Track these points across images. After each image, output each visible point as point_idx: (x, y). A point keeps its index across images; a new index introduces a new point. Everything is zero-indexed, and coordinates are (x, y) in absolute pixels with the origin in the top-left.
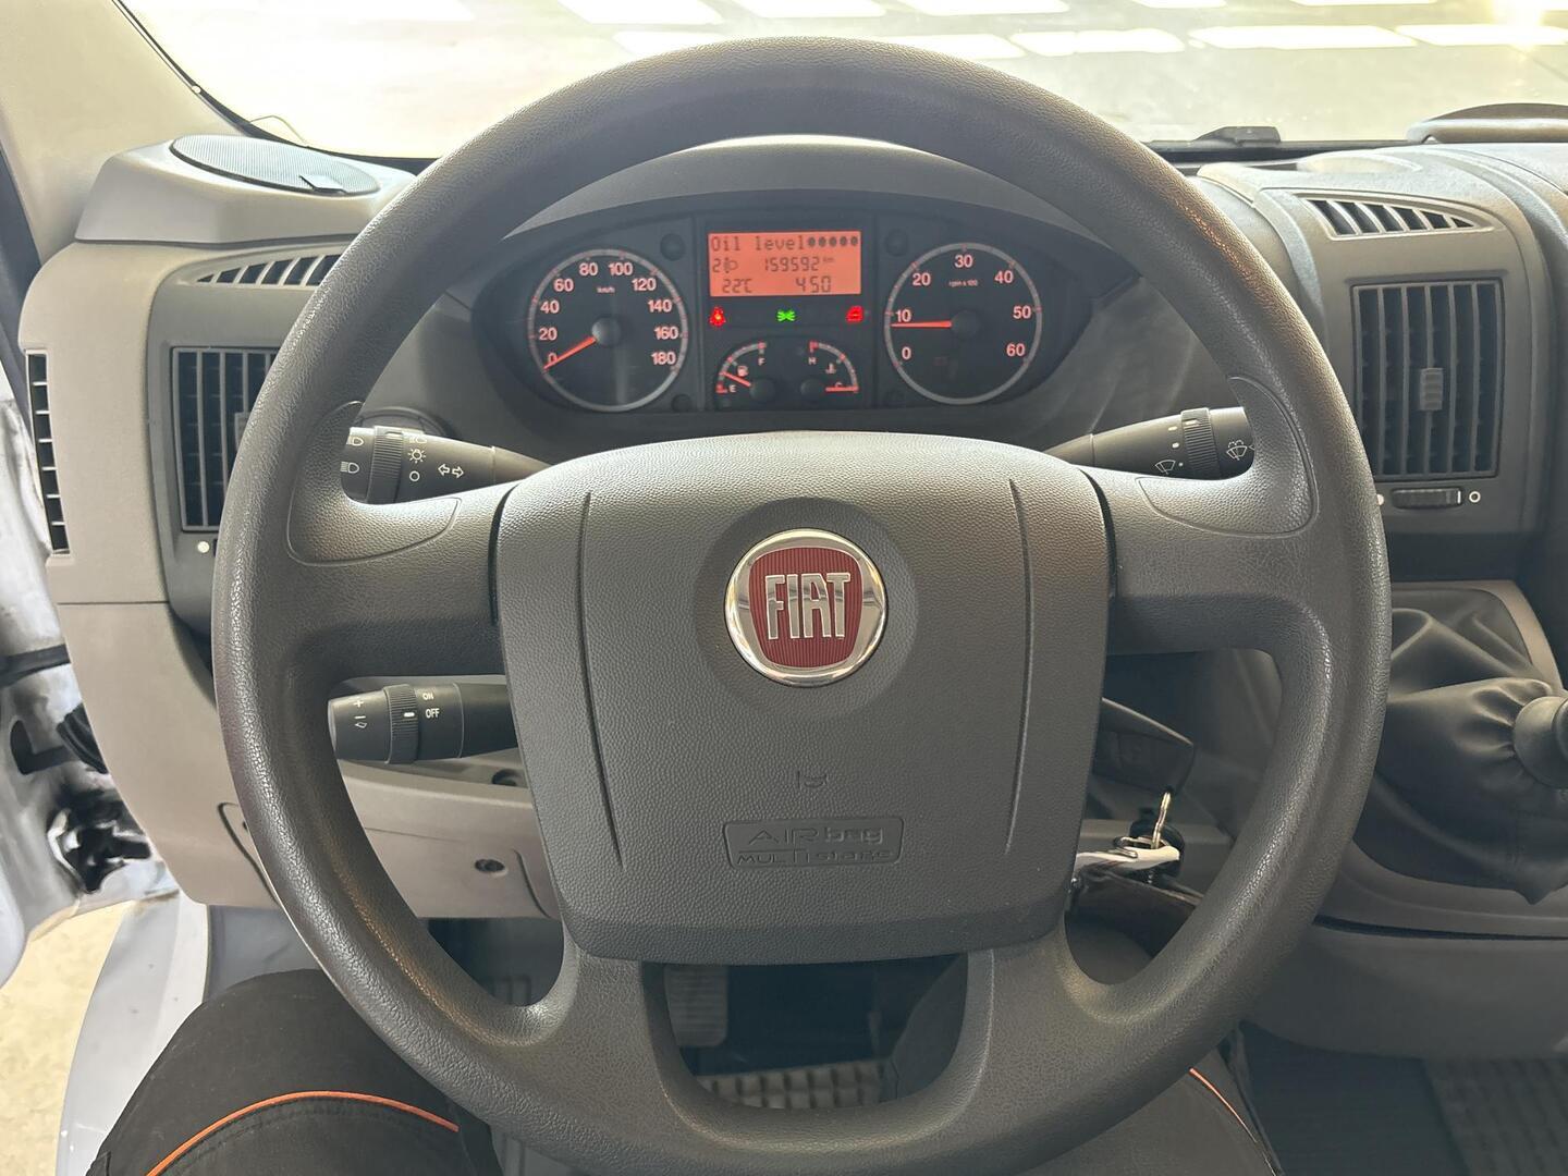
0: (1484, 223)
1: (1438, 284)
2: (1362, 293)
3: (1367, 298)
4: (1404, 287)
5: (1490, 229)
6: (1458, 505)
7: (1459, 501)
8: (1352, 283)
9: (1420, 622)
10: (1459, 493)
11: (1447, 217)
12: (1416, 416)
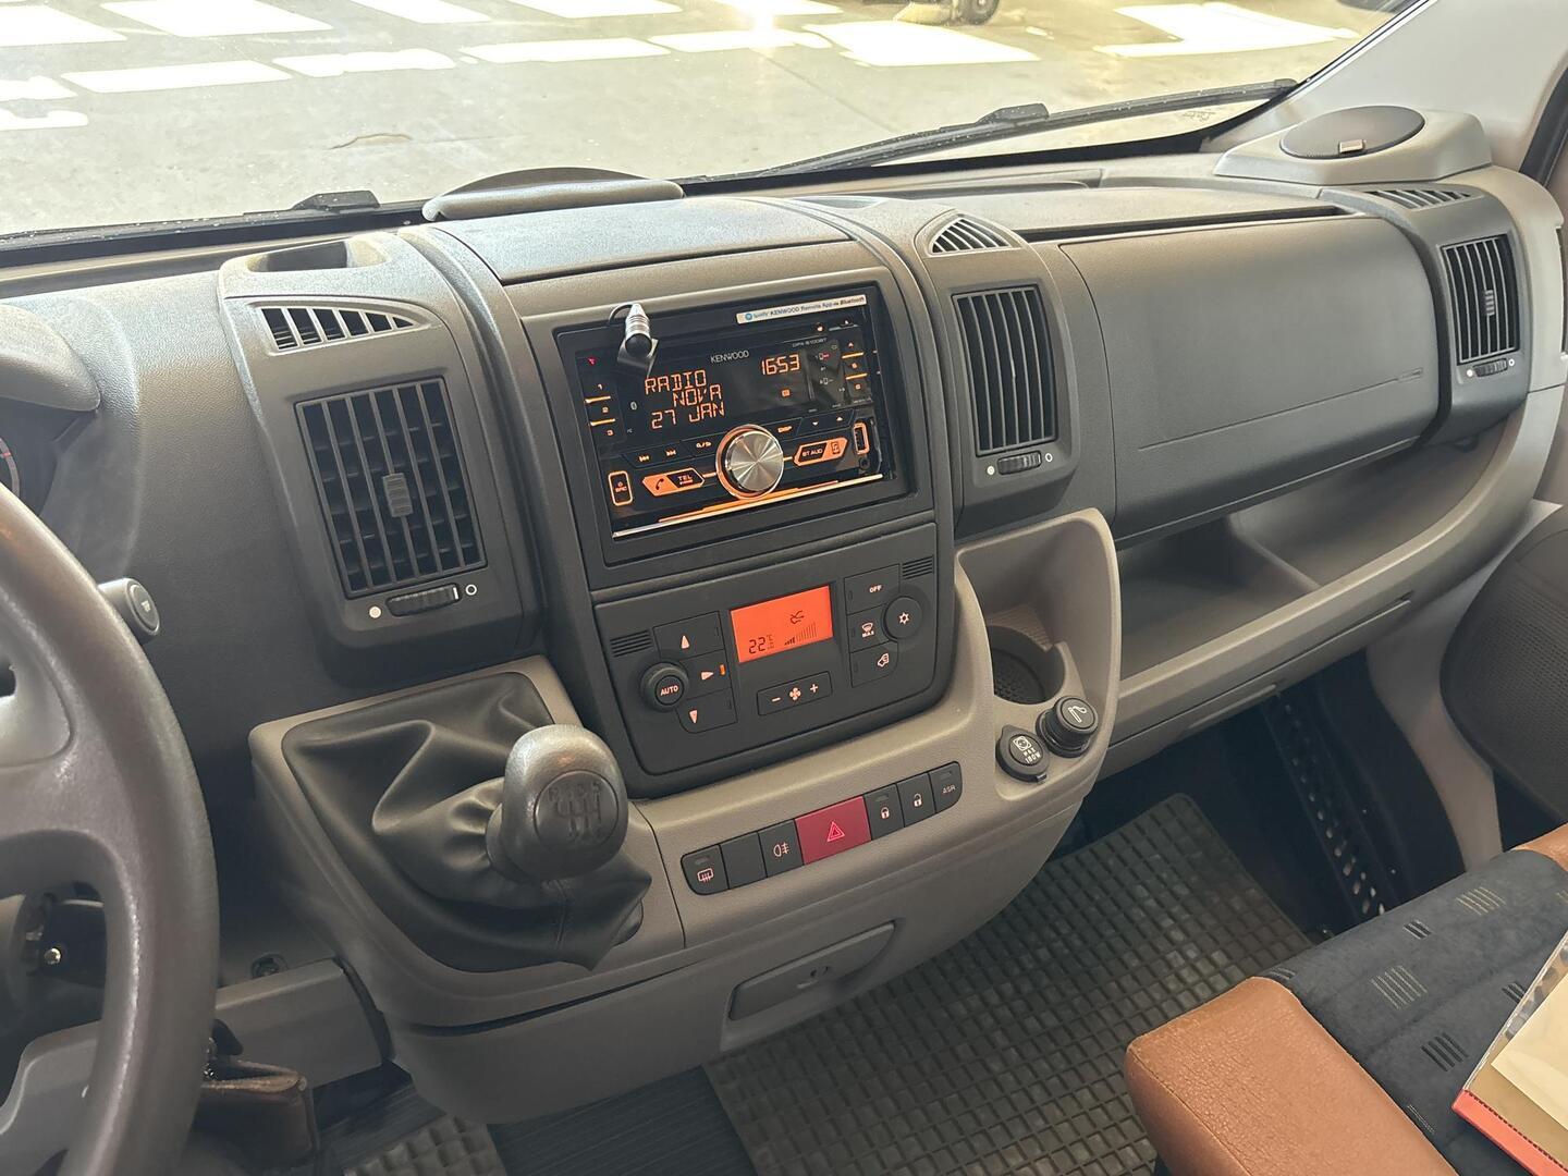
0: (422, 320)
1: (381, 389)
2: (305, 409)
3: (313, 413)
4: (347, 397)
5: (426, 327)
6: (456, 601)
7: (457, 597)
8: (294, 400)
9: (422, 733)
10: (455, 589)
11: (389, 317)
12: (392, 523)
